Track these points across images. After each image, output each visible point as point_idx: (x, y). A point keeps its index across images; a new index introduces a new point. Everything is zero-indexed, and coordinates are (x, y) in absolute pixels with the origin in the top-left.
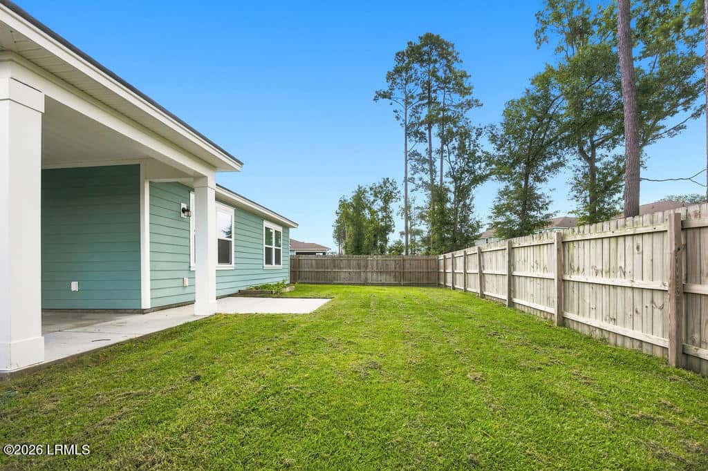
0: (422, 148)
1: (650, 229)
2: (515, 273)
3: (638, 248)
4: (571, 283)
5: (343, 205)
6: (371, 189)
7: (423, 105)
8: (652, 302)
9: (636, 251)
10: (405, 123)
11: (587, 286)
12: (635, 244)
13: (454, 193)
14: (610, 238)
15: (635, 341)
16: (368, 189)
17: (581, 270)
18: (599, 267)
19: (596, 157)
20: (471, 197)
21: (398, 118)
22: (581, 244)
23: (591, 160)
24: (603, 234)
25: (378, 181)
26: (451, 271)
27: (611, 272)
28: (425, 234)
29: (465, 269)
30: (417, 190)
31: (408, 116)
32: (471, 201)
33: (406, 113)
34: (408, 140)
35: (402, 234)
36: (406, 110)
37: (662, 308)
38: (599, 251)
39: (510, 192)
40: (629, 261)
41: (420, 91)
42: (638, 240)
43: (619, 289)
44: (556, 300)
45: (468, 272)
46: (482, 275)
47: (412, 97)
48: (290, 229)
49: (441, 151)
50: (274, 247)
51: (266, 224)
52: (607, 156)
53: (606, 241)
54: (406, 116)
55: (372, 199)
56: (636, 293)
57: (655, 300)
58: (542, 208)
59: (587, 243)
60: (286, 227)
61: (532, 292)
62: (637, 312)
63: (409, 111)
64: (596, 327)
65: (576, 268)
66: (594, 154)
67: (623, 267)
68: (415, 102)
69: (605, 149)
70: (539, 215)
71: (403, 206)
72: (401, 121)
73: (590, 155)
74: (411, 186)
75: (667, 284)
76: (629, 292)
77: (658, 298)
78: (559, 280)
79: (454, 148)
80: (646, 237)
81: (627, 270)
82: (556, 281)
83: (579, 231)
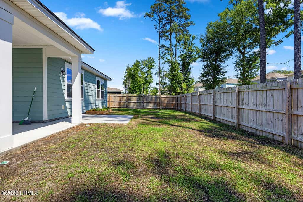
0: (167, 44)
1: (277, 88)
2: (216, 104)
3: (272, 95)
4: (243, 110)
5: (128, 69)
6: (142, 62)
7: (168, 23)
8: (278, 118)
9: (271, 97)
10: (159, 31)
11: (249, 110)
12: (271, 93)
13: (182, 66)
14: (260, 90)
15: (271, 134)
16: (141, 62)
17: (247, 103)
18: (255, 103)
19: (246, 52)
20: (190, 68)
21: (156, 28)
22: (247, 92)
23: (243, 54)
24: (257, 89)
25: (146, 58)
26: (184, 103)
27: (261, 105)
28: (168, 84)
29: (191, 102)
30: (165, 63)
31: (160, 27)
32: (190, 70)
33: (159, 27)
34: (160, 39)
35: (157, 84)
36: (159, 25)
37: (282, 120)
38: (255, 95)
39: (209, 66)
40: (268, 101)
41: (166, 16)
42: (272, 92)
43: (264, 112)
44: (236, 117)
45: (193, 103)
46: (200, 105)
47: (162, 19)
48: (108, 81)
49: (176, 46)
50: (101, 90)
51: (98, 79)
52: (250, 52)
53: (258, 92)
54: (159, 28)
55: (143, 66)
56: (271, 114)
57: (279, 117)
58: (222, 74)
59: (250, 92)
60: (106, 80)
61: (224, 113)
62: (271, 122)
63: (161, 26)
64: (254, 128)
65: (245, 103)
66: (244, 51)
67: (266, 103)
68: (164, 21)
69: (249, 49)
70: (221, 78)
71: (158, 71)
72: (157, 30)
73: (243, 51)
74: (162, 61)
75: (285, 111)
76: (268, 114)
77: (281, 116)
78: (237, 108)
79: (182, 45)
80: (275, 91)
81: (267, 104)
82: (236, 108)
83: (246, 87)
